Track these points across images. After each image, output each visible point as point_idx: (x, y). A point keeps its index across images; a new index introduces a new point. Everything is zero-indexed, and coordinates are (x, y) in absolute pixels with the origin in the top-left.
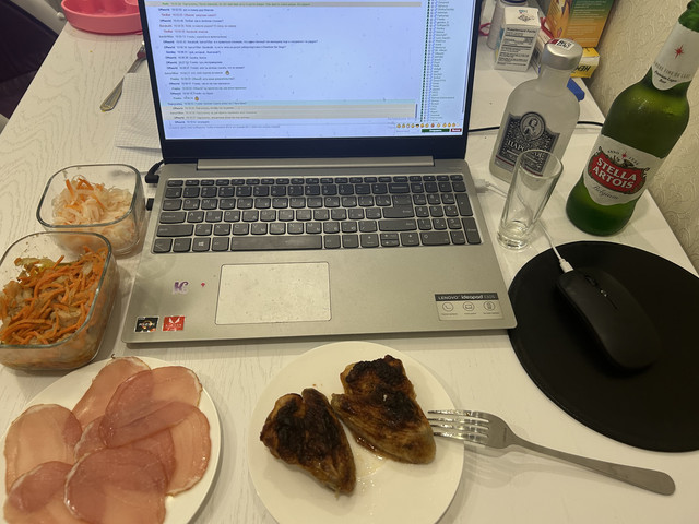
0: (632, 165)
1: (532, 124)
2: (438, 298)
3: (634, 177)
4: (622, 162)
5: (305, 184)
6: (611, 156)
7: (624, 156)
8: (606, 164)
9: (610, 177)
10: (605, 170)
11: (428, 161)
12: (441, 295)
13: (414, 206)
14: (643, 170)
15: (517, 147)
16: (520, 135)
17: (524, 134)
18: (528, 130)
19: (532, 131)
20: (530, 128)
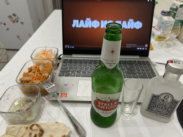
1: (166, 98)
6: (103, 100)
7: (109, 98)
11: (138, 57)
13: (135, 68)
15: (158, 107)
16: (159, 102)
17: (161, 102)
18: (164, 100)
19: (166, 100)
20: (164, 99)
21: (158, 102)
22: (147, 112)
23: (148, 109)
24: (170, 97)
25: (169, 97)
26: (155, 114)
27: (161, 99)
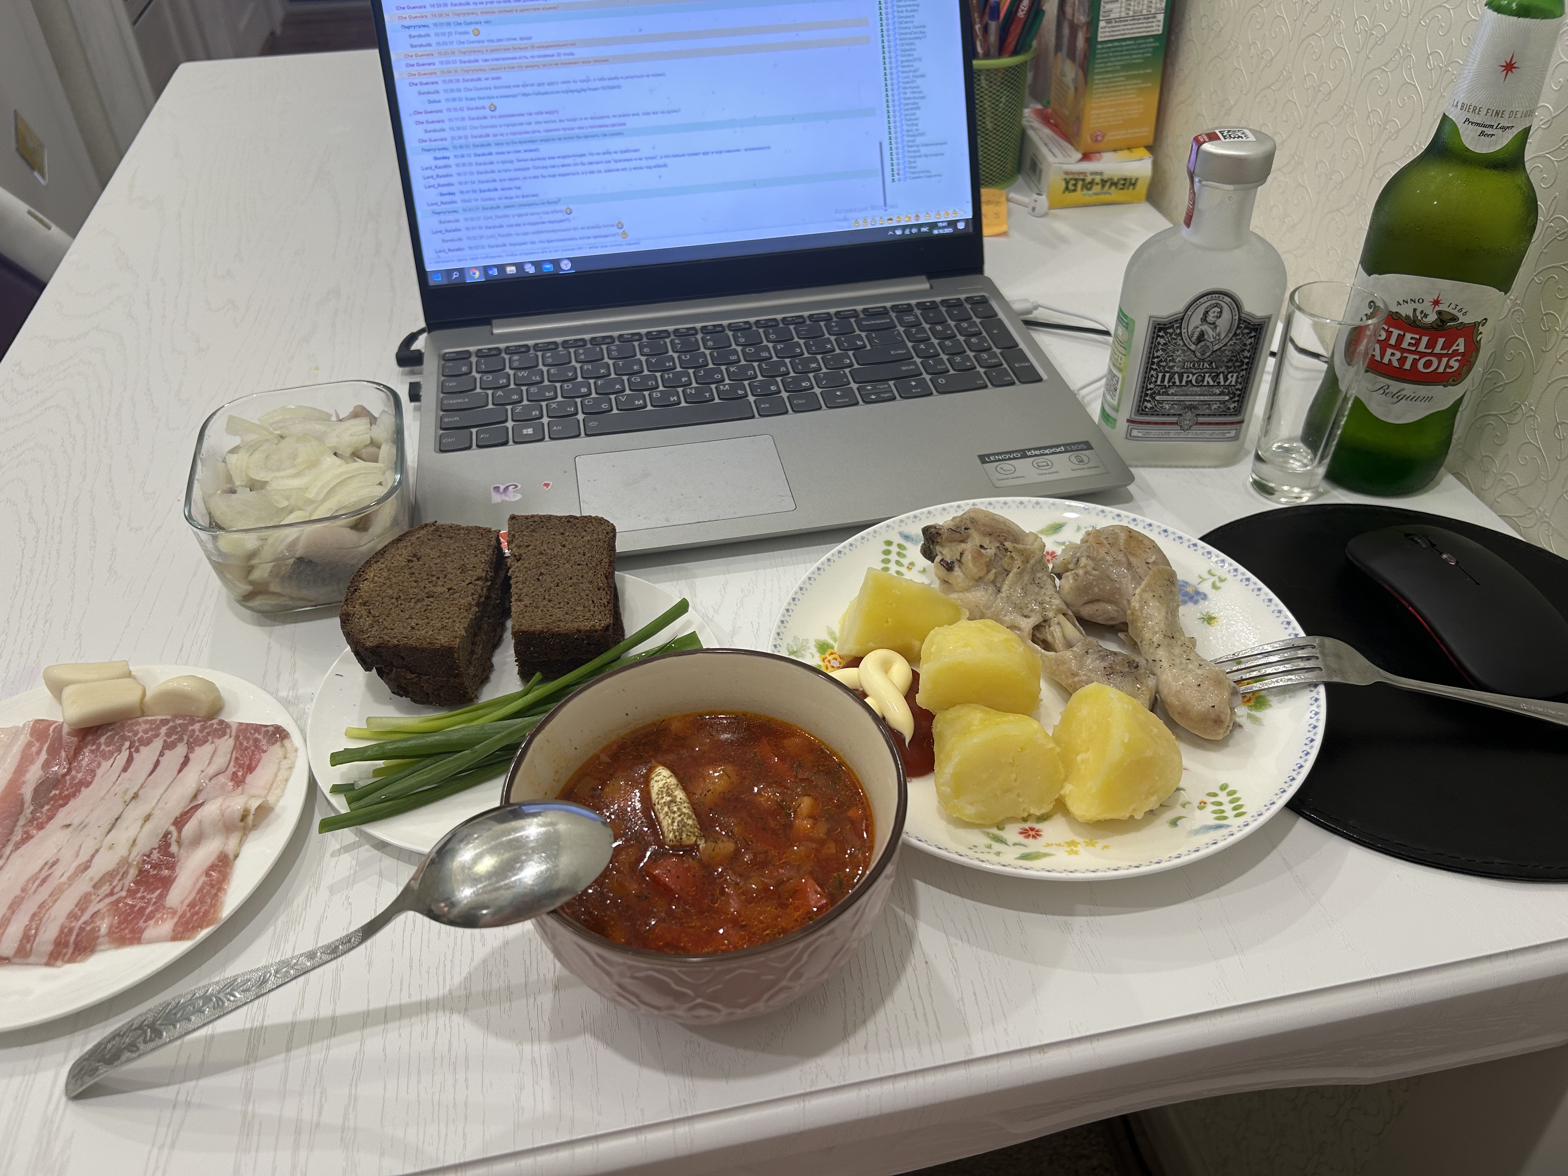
0: (1455, 318)
1: (1211, 318)
2: (983, 459)
3: (1460, 345)
4: (1432, 318)
5: (699, 336)
6: (1406, 311)
7: (1436, 303)
8: (1396, 333)
9: (1411, 357)
10: (1397, 346)
11: (921, 285)
12: (988, 456)
13: (910, 345)
14: (1475, 326)
15: (1181, 381)
16: (1184, 351)
17: (1193, 347)
18: (1202, 334)
19: (1211, 332)
20: (1205, 327)
21: (1179, 356)
22: (1135, 433)
23: (1140, 410)
24: (1226, 309)
25: (1221, 312)
26: (1174, 432)
27: (1193, 333)
